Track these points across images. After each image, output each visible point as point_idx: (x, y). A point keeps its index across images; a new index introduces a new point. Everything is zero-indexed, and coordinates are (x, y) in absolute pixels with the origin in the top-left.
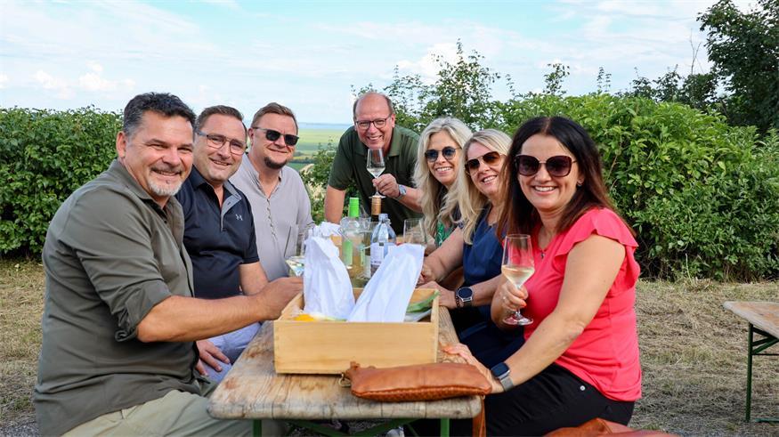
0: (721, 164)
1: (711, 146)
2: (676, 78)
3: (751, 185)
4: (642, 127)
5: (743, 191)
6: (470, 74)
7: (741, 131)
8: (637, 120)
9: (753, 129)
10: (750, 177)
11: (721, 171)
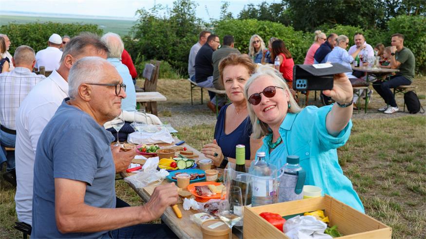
0: (293, 44)
1: (289, 38)
2: (266, 4)
3: (302, 51)
4: (270, 32)
5: (300, 53)
6: (187, 4)
7: (298, 33)
8: (267, 29)
9: (301, 31)
10: (302, 49)
11: (293, 47)
